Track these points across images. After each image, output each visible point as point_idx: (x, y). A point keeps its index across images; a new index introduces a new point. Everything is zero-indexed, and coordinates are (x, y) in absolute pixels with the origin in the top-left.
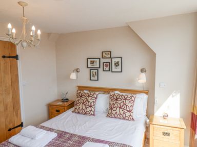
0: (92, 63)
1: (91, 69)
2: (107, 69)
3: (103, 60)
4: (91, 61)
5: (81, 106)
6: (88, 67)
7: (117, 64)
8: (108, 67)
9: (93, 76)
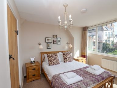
0: (48, 40)
1: (48, 43)
2: (55, 43)
3: (53, 39)
4: (48, 39)
5: (54, 61)
6: (46, 42)
7: (59, 41)
8: (56, 42)
9: (49, 46)
